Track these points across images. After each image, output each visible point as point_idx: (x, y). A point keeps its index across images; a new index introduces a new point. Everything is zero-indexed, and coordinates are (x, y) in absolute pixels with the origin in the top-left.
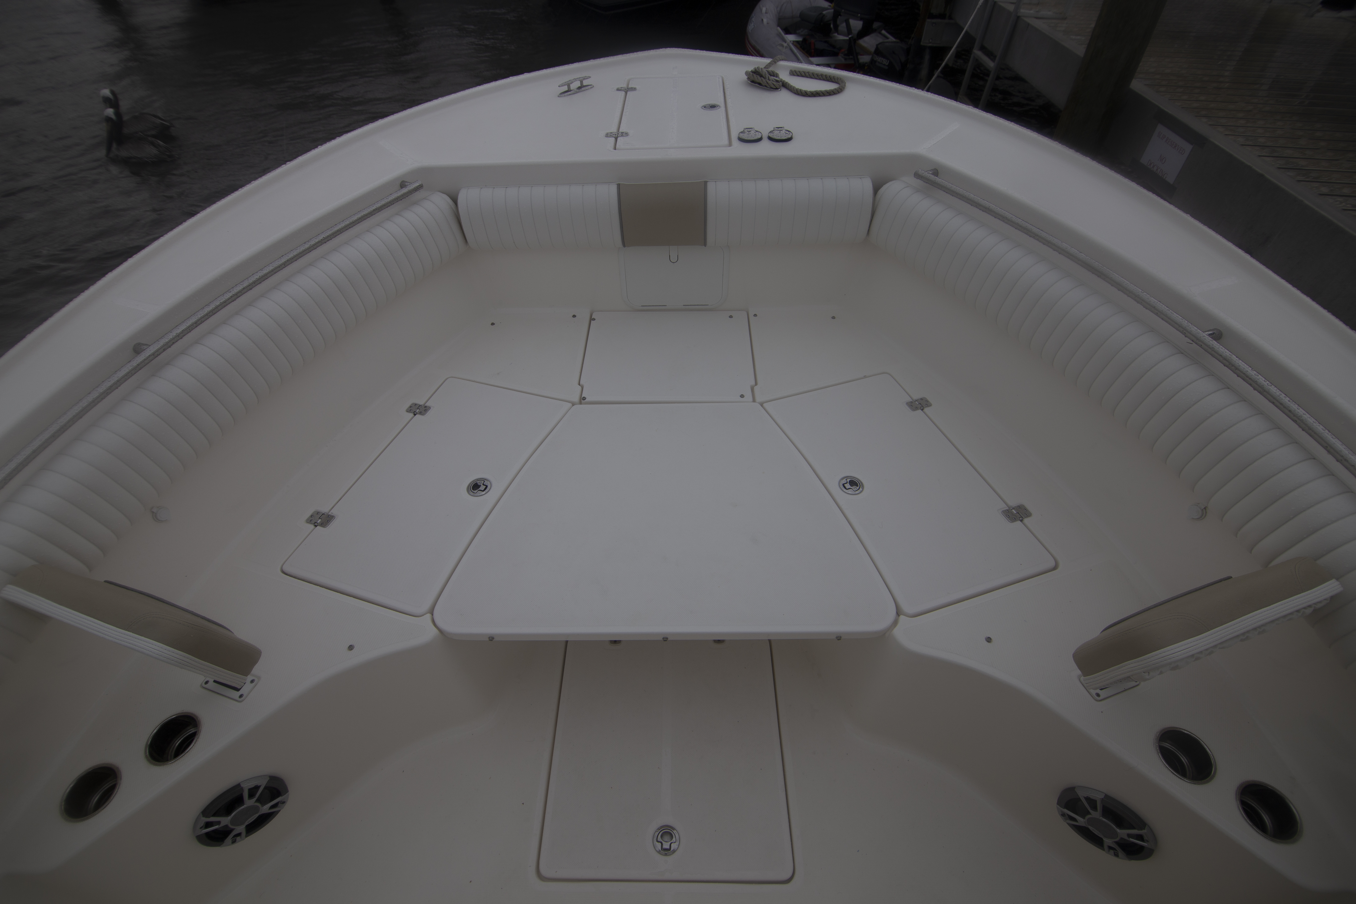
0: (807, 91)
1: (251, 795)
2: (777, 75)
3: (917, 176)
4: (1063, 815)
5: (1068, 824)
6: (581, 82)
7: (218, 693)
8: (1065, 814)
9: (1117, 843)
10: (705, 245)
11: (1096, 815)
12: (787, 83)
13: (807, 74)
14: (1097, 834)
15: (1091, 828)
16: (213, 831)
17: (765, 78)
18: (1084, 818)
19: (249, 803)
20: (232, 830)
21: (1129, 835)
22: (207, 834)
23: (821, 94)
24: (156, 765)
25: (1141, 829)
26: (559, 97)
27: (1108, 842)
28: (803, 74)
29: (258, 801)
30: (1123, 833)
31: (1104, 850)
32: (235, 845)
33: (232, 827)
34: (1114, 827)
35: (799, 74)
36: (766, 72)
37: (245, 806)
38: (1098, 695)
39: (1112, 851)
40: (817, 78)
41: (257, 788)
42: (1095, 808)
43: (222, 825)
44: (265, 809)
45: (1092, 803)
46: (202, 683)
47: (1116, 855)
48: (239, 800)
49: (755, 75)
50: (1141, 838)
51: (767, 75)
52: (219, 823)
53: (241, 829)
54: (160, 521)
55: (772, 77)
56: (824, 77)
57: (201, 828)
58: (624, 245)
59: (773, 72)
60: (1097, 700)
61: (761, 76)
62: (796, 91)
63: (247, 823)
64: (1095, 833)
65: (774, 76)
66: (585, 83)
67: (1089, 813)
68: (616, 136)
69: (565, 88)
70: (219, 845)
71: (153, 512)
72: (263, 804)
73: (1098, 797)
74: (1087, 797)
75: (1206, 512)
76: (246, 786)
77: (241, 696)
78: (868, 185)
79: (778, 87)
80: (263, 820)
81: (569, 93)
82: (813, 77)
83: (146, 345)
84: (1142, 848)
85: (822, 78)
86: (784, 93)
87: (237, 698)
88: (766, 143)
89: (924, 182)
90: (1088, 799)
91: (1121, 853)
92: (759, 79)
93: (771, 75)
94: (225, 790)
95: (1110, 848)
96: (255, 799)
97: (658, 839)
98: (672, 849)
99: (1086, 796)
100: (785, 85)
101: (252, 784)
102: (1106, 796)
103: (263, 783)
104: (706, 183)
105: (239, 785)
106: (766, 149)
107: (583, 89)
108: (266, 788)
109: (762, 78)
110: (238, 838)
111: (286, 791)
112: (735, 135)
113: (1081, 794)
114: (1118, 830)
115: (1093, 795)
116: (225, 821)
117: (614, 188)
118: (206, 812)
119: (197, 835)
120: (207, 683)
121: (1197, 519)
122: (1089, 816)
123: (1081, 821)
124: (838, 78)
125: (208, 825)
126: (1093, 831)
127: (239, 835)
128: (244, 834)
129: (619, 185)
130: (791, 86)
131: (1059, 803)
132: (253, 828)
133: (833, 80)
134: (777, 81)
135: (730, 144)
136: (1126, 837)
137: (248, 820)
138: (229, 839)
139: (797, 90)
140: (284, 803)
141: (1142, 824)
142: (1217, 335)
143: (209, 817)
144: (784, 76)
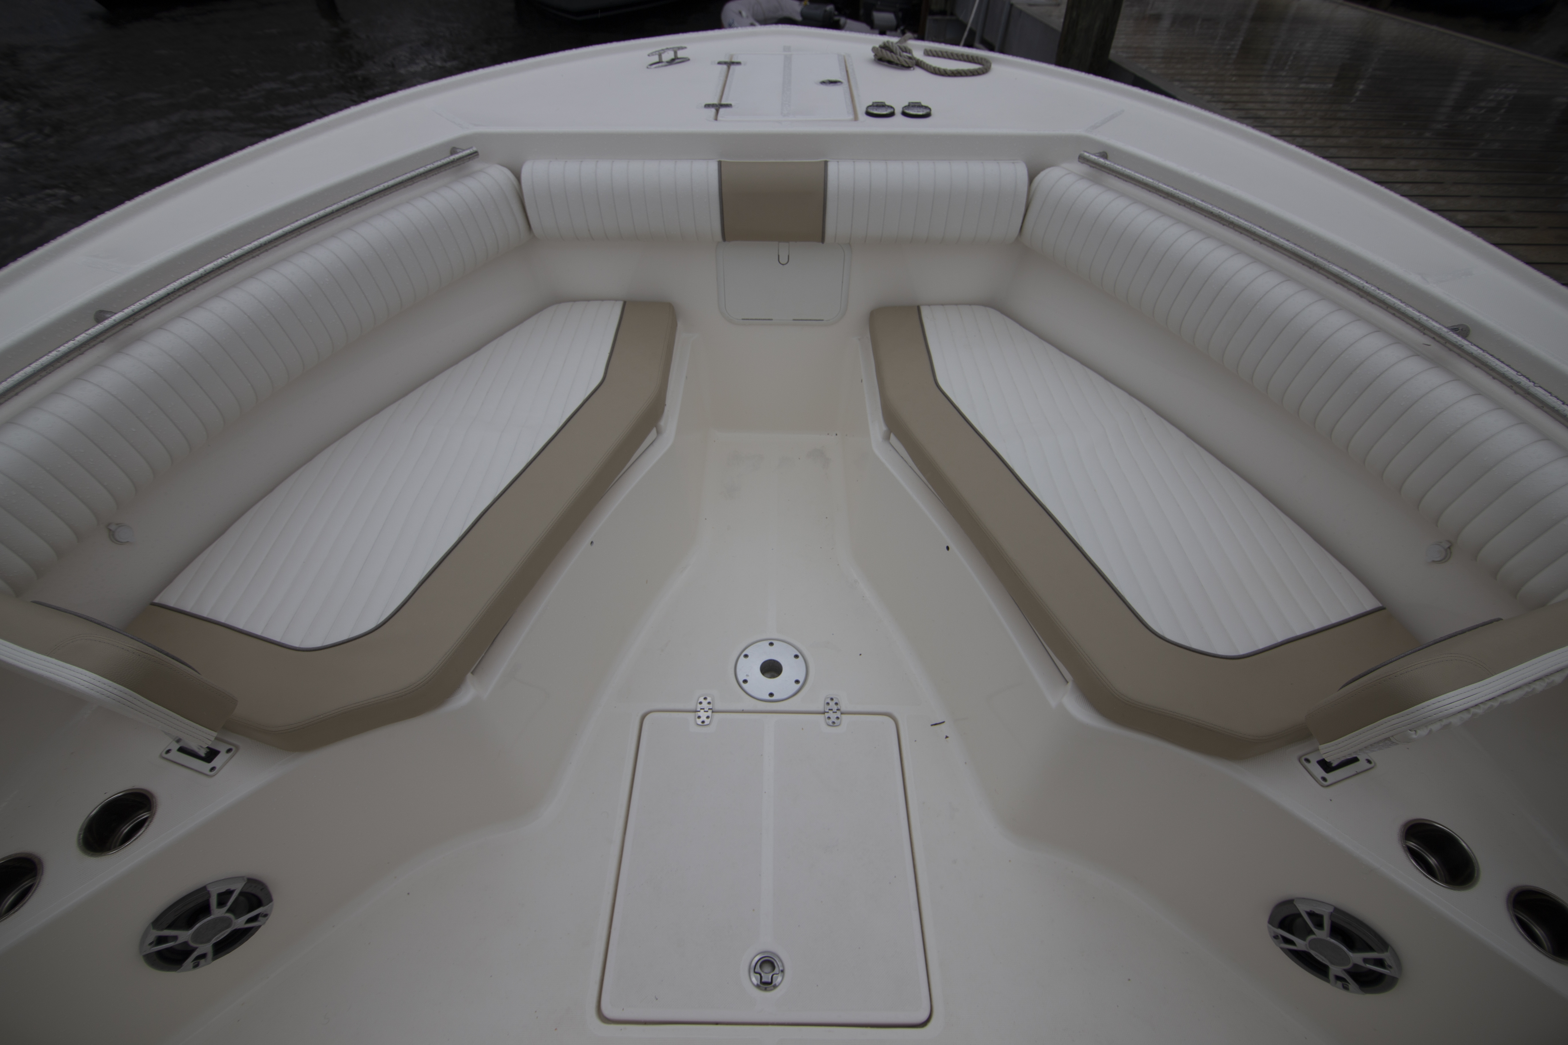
0: (947, 70)
1: (221, 903)
2: (910, 51)
3: (1083, 159)
4: (1276, 937)
5: (1282, 949)
6: (676, 53)
7: (183, 765)
8: (1277, 936)
9: (1348, 972)
10: (823, 240)
11: (1322, 934)
12: (921, 62)
13: (945, 54)
14: (1321, 960)
15: (1313, 953)
16: (167, 949)
17: (896, 54)
18: (1304, 939)
19: (218, 913)
20: (193, 950)
21: (1366, 960)
22: (159, 953)
23: (963, 74)
24: (92, 855)
25: (1382, 951)
26: (648, 68)
27: (1335, 970)
28: (940, 54)
29: (229, 911)
30: (1357, 958)
31: (1328, 981)
32: (198, 970)
33: (194, 945)
34: (1345, 949)
35: (935, 54)
36: (898, 48)
37: (212, 917)
38: (1324, 779)
39: (1339, 983)
40: (957, 58)
41: (230, 893)
42: (1320, 925)
43: (179, 941)
44: (240, 923)
45: (1317, 920)
46: (162, 752)
47: (1346, 988)
48: (204, 909)
49: (884, 51)
50: (1380, 962)
51: (899, 51)
52: (175, 938)
53: (206, 948)
54: (119, 542)
55: (905, 54)
56: (965, 58)
57: (150, 944)
58: (724, 238)
59: (905, 48)
60: (1323, 786)
61: (891, 51)
62: (933, 70)
63: (214, 941)
64: (1319, 959)
65: (906, 52)
66: (681, 54)
67: (1311, 932)
68: (718, 107)
69: (656, 59)
70: (176, 970)
71: (110, 530)
72: (238, 916)
73: (1325, 912)
74: (1311, 911)
75: (1451, 553)
76: (214, 892)
77: (213, 769)
78: (1021, 171)
79: (911, 65)
80: (237, 938)
81: (660, 64)
82: (951, 57)
83: (111, 312)
84: (1381, 976)
85: (962, 59)
86: (918, 72)
87: (207, 772)
88: (898, 118)
89: (1091, 166)
90: (1311, 914)
91: (1352, 985)
92: (888, 55)
93: (903, 51)
94: (185, 894)
95: (1338, 978)
96: (226, 908)
97: (756, 970)
98: (773, 984)
99: (1308, 910)
100: (919, 64)
101: (223, 889)
102: (1336, 910)
103: (238, 887)
104: (826, 163)
105: (204, 888)
106: (899, 125)
107: (677, 61)
108: (242, 893)
109: (892, 54)
110: (202, 961)
111: (270, 900)
112: (861, 110)
113: (1303, 908)
114: (1351, 954)
115: (1318, 910)
116: (184, 936)
117: (713, 167)
118: (157, 923)
119: (145, 953)
120: (168, 751)
121: (1439, 561)
122: (1312, 937)
123: (1301, 944)
124: (982, 59)
125: (160, 940)
126: (1316, 957)
127: (203, 956)
128: (210, 955)
129: (720, 163)
130: (927, 65)
131: (1271, 922)
132: (223, 947)
133: (976, 61)
134: (910, 58)
135: (856, 118)
136: (1361, 963)
137: (216, 937)
138: (189, 961)
139: (934, 68)
140: (266, 915)
141: (1384, 945)
142: (1463, 331)
143: (162, 929)
144: (918, 55)
